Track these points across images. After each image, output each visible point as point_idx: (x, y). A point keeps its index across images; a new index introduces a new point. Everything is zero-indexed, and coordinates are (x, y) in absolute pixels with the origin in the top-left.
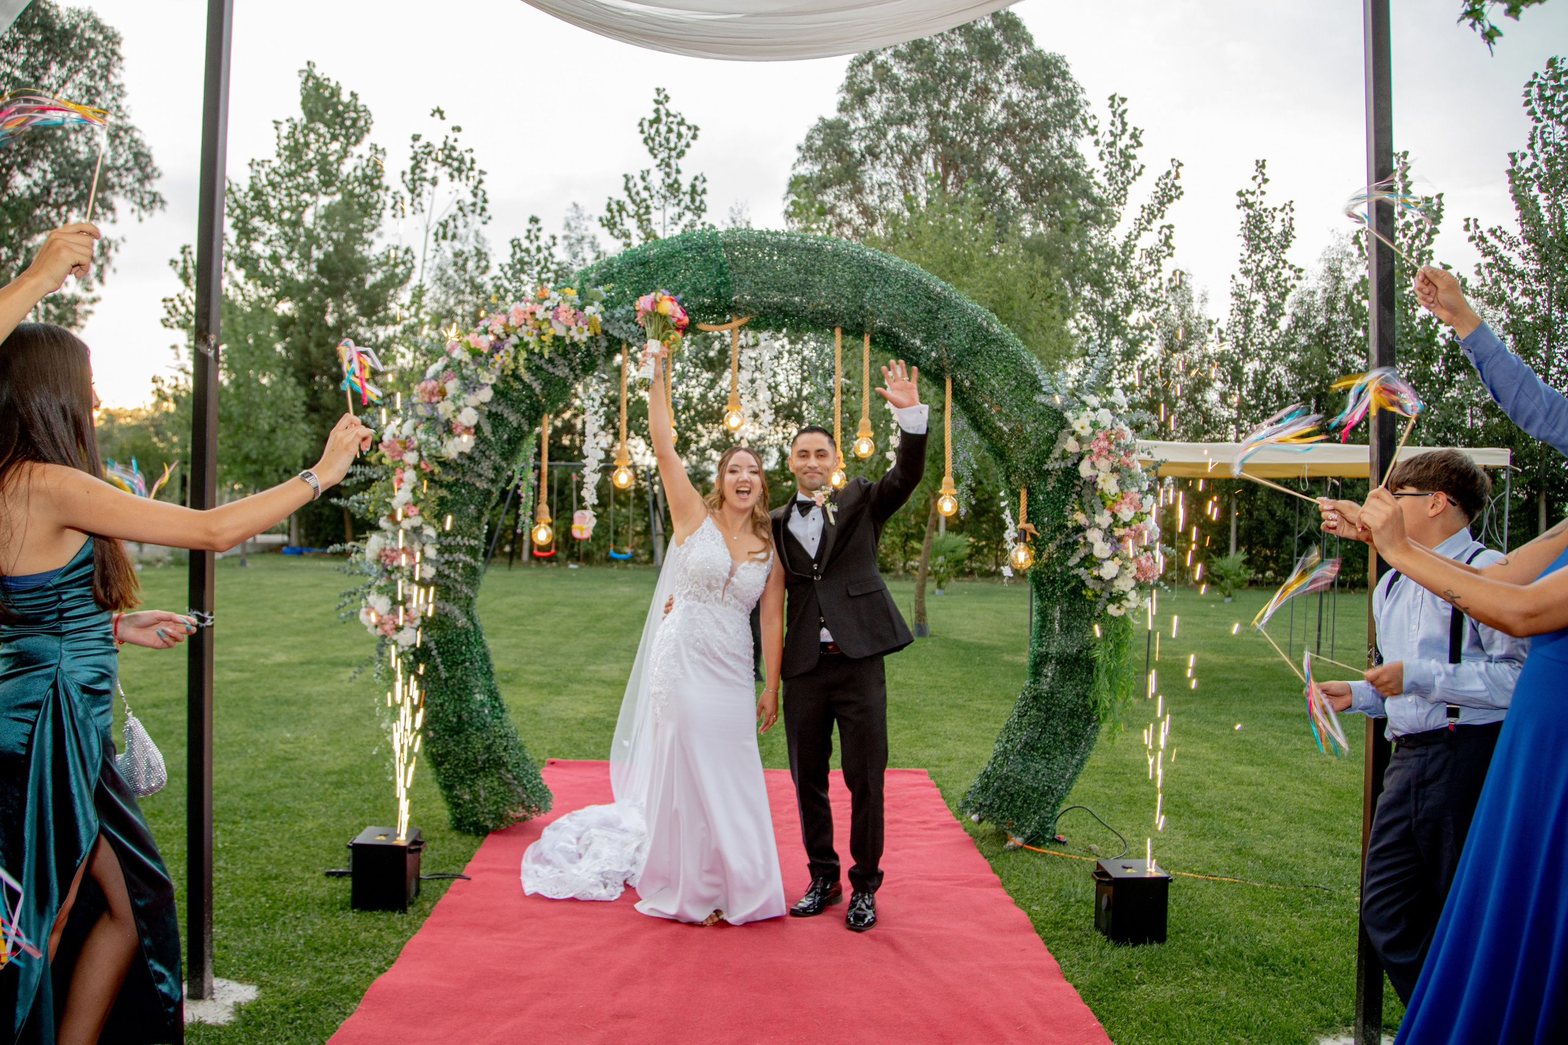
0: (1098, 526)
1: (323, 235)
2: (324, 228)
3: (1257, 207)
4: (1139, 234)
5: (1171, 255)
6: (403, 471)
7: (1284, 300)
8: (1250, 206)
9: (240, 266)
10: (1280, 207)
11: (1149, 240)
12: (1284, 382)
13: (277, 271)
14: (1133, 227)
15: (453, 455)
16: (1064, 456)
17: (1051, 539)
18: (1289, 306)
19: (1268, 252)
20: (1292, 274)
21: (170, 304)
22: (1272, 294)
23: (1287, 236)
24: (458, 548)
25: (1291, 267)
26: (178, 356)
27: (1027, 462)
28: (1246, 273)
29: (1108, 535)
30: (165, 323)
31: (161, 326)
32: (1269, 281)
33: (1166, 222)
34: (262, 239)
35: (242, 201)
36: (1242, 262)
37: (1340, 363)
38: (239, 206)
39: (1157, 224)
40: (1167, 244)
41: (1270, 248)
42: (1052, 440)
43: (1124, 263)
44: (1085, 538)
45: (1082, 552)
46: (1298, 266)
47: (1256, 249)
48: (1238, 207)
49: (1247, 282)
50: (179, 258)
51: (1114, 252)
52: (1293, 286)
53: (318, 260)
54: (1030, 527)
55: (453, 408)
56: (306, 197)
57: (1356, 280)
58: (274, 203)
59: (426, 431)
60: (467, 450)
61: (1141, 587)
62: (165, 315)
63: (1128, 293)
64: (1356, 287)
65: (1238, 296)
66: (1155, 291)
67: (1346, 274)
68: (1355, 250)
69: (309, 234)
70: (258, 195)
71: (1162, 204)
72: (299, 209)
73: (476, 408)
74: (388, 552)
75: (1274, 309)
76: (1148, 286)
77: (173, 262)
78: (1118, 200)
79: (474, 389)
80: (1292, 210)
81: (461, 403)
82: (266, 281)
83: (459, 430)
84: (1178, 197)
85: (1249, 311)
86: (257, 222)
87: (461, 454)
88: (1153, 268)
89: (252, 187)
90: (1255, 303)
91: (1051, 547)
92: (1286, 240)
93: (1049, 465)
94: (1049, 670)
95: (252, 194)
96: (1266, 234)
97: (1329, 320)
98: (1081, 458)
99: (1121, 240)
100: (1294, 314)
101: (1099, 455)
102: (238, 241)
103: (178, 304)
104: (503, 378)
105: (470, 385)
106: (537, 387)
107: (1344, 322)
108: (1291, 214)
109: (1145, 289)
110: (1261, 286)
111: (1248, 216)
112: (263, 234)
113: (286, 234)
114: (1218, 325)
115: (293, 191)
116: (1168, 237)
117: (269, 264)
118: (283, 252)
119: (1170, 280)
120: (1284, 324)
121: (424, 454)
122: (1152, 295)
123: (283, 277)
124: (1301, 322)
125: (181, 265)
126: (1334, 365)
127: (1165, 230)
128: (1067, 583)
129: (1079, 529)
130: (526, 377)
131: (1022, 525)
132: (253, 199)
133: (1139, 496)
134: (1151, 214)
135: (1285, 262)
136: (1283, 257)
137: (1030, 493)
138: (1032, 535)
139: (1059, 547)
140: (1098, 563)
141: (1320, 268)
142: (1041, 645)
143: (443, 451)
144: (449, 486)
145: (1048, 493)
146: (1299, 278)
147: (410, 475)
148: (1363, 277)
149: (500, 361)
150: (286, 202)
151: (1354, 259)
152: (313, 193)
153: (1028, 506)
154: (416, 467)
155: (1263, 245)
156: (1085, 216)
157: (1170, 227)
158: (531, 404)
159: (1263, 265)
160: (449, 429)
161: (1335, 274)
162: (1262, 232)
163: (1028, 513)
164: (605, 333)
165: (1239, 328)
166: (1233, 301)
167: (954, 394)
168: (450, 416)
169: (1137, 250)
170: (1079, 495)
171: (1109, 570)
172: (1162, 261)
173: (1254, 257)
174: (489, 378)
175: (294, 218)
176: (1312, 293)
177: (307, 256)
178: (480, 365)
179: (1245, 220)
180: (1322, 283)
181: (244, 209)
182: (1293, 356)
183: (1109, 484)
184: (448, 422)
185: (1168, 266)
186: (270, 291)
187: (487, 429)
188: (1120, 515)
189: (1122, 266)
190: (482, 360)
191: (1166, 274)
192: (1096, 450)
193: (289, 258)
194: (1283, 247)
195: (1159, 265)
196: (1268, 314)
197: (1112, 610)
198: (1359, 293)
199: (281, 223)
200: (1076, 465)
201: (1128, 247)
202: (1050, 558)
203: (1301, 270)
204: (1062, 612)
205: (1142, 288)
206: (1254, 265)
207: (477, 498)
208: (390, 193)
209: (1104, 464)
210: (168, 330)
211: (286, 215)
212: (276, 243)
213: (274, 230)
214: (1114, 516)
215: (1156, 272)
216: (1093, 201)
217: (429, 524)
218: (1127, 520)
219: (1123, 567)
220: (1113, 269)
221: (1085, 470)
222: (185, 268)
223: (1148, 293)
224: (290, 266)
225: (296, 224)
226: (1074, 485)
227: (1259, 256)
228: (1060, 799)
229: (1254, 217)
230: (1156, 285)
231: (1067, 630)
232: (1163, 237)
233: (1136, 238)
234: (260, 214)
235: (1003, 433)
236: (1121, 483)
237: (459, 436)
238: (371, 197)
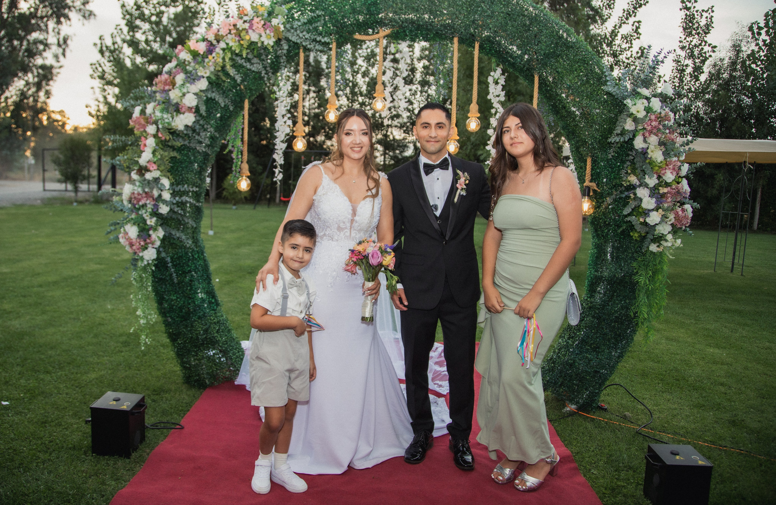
0: (646, 186)
1: (172, 29)
2: (172, 25)
3: (692, 10)
4: (621, 25)
5: (638, 38)
6: (146, 138)
7: (704, 64)
8: (688, 9)
9: (130, 46)
10: (706, 10)
11: (626, 29)
12: (701, 112)
13: (149, 48)
14: (617, 21)
15: (181, 127)
16: (623, 132)
17: (609, 194)
18: (707, 68)
19: (696, 36)
20: (710, 49)
21: (94, 67)
22: (697, 61)
23: (708, 28)
24: (185, 193)
25: (709, 45)
26: (94, 93)
27: (593, 137)
28: (683, 48)
29: (654, 192)
30: (92, 76)
31: (89, 78)
32: (696, 53)
33: (637, 19)
34: (141, 31)
35: (130, 11)
36: (681, 42)
37: (735, 101)
38: (129, 14)
39: (631, 20)
40: (636, 31)
41: (698, 34)
42: (613, 122)
43: (611, 42)
44: (635, 194)
45: (632, 204)
46: (714, 45)
47: (690, 34)
48: (681, 10)
49: (683, 54)
50: (98, 42)
51: (606, 35)
52: (710, 56)
53: (169, 42)
54: (593, 185)
55: (181, 95)
56: (163, 8)
57: (749, 52)
58: (147, 12)
59: (162, 111)
60: (190, 124)
61: (675, 230)
62: (92, 72)
63: (612, 60)
64: (748, 56)
65: (677, 61)
66: (628, 59)
67: (744, 49)
68: (749, 34)
69: (165, 27)
70: (139, 7)
71: (635, 8)
72: (160, 14)
73: (196, 94)
74: (136, 195)
75: (698, 70)
76: (625, 56)
77: (95, 44)
78: (609, 6)
79: (194, 80)
80: (713, 11)
81: (185, 90)
82: (143, 54)
83: (183, 110)
84: (645, 5)
85: (683, 70)
86: (138, 22)
87: (187, 126)
88: (628, 45)
89: (136, 4)
90: (687, 66)
91: (609, 200)
92: (708, 29)
93: (612, 139)
94: (601, 289)
95: (135, 7)
96: (696, 25)
97: (731, 75)
98: (634, 136)
99: (610, 29)
100: (710, 72)
101: (651, 132)
102: (128, 32)
103: (98, 66)
104: (216, 73)
105: (192, 78)
106: (239, 79)
107: (740, 77)
108: (711, 14)
109: (622, 57)
110: (691, 56)
111: (686, 15)
112: (141, 29)
113: (153, 28)
114: (664, 78)
115: (157, 6)
116: (637, 28)
117: (143, 44)
118: (151, 38)
119: (637, 53)
120: (703, 78)
121: (160, 126)
122: (626, 61)
123: (151, 51)
124: (712, 77)
125: (99, 46)
126: (732, 102)
127: (636, 24)
128: (619, 226)
129: (632, 188)
130: (232, 72)
131: (587, 183)
132: (136, 10)
133: (679, 164)
134: (628, 14)
135: (706, 42)
136: (705, 39)
137: (594, 162)
138: (594, 191)
139: (615, 200)
140: (646, 213)
141: (729, 44)
142: (597, 271)
143: (173, 124)
144: (179, 150)
145: (608, 160)
146: (714, 51)
147: (151, 142)
148: (753, 51)
149: (213, 60)
150: (153, 11)
151: (749, 40)
152: (167, 6)
153: (592, 169)
154: (155, 136)
155: (694, 32)
156: (589, 16)
157: (639, 22)
158: (236, 93)
159: (693, 43)
160: (178, 109)
161: (737, 49)
162: (693, 24)
163: (592, 175)
164: (288, 40)
165: (676, 80)
166: (674, 64)
167: (540, 88)
168: (179, 100)
169: (619, 37)
170: (633, 162)
171: (654, 218)
172: (633, 42)
173: (688, 39)
174: (205, 72)
175: (158, 20)
176: (722, 60)
177: (163, 41)
178: (198, 63)
179: (684, 17)
180: (729, 54)
181: (131, 15)
182: (707, 96)
183: (657, 155)
184: (177, 104)
185: (636, 45)
186: (145, 59)
187: (203, 109)
188: (664, 178)
189: (610, 45)
190: (200, 59)
191: (635, 48)
192: (649, 128)
193: (155, 41)
194: (706, 33)
195: (631, 44)
196: (694, 72)
197: (653, 248)
198: (750, 60)
199: (151, 22)
200: (632, 139)
201: (614, 34)
202: (607, 208)
203: (715, 47)
204: (613, 247)
205: (621, 57)
206: (687, 44)
207: (200, 158)
208: (207, 5)
209: (653, 140)
210: (93, 80)
211: (154, 18)
212: (148, 33)
213: (146, 26)
214: (659, 177)
215: (629, 48)
216: (592, 9)
217: (165, 176)
218: (669, 181)
219: (664, 217)
220: (604, 46)
221: (639, 143)
222: (102, 47)
223: (624, 60)
224: (156, 46)
225: (158, 23)
226: (628, 155)
227: (691, 39)
228: (606, 379)
229: (689, 16)
230: (629, 55)
231: (616, 258)
232: (634, 28)
233: (619, 28)
234: (140, 18)
235: (576, 116)
236: (666, 154)
237: (184, 113)
238: (197, 8)
